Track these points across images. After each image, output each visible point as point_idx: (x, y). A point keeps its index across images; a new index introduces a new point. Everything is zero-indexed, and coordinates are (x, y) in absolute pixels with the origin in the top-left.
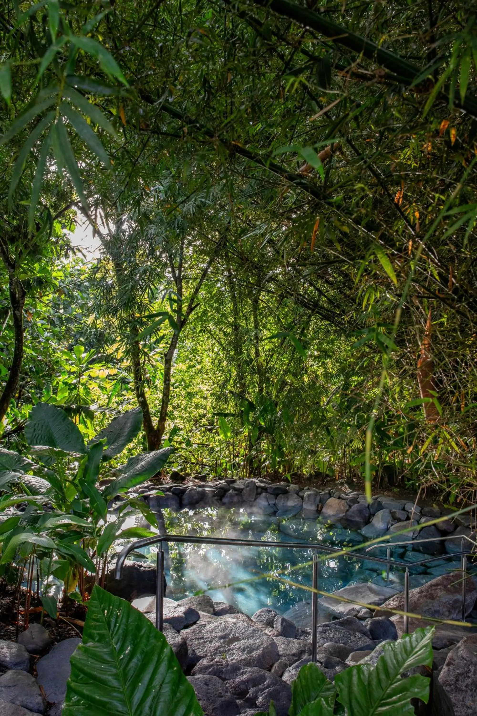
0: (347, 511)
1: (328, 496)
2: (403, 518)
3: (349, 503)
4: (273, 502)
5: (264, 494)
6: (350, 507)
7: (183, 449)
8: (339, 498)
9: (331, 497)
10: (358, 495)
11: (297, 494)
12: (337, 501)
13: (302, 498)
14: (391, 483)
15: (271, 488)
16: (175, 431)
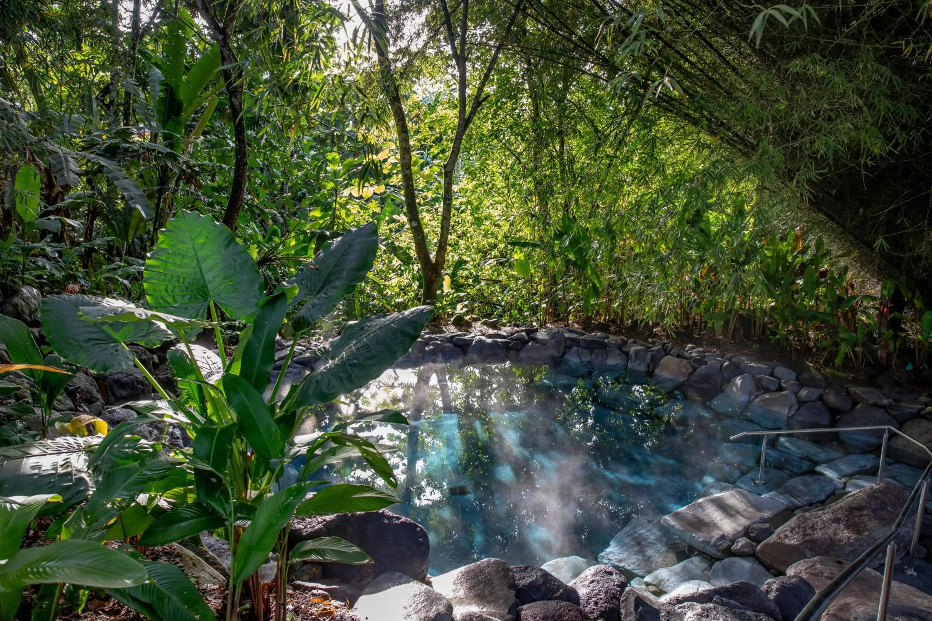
0: (691, 374)
1: (663, 353)
2: (773, 388)
3: (693, 364)
4: (588, 360)
5: (575, 348)
6: (695, 369)
7: (469, 285)
8: (678, 356)
9: (667, 354)
10: (704, 352)
11: (620, 349)
12: (676, 360)
13: (627, 354)
14: (748, 335)
15: (585, 340)
16: (460, 264)
